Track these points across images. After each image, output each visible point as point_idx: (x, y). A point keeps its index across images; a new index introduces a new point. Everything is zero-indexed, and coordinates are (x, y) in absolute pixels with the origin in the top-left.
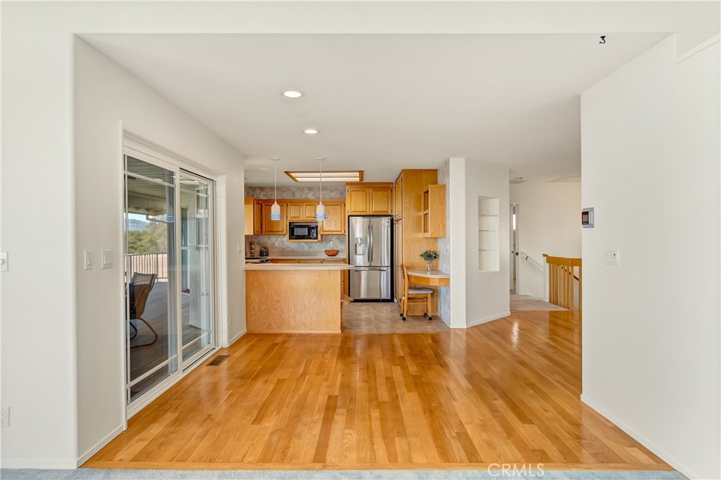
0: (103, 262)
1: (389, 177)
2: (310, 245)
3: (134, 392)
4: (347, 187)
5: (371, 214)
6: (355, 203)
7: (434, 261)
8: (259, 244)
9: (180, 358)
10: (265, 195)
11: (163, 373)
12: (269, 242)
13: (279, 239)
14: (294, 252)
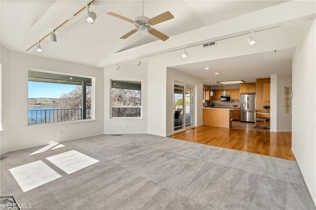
0: (170, 104)
1: (255, 81)
2: (228, 103)
3: (176, 129)
4: (240, 85)
5: (249, 93)
6: (243, 90)
7: (268, 109)
8: (212, 103)
9: (185, 126)
10: (214, 88)
11: (181, 128)
12: (215, 102)
13: (218, 101)
14: (222, 105)
